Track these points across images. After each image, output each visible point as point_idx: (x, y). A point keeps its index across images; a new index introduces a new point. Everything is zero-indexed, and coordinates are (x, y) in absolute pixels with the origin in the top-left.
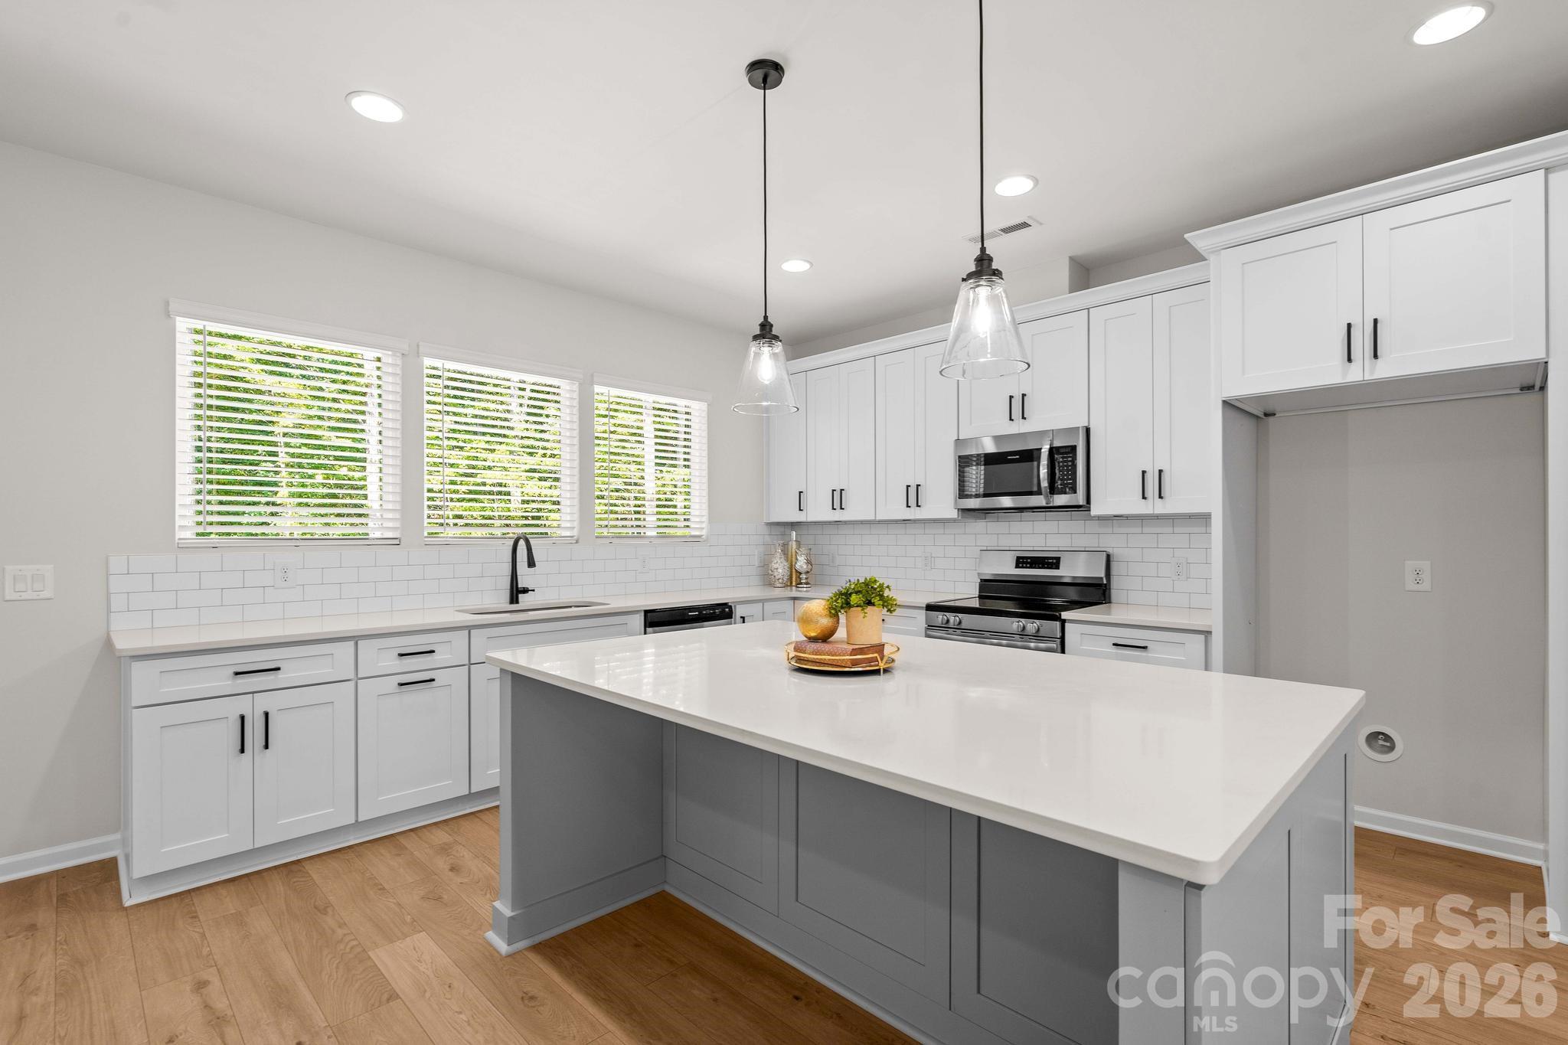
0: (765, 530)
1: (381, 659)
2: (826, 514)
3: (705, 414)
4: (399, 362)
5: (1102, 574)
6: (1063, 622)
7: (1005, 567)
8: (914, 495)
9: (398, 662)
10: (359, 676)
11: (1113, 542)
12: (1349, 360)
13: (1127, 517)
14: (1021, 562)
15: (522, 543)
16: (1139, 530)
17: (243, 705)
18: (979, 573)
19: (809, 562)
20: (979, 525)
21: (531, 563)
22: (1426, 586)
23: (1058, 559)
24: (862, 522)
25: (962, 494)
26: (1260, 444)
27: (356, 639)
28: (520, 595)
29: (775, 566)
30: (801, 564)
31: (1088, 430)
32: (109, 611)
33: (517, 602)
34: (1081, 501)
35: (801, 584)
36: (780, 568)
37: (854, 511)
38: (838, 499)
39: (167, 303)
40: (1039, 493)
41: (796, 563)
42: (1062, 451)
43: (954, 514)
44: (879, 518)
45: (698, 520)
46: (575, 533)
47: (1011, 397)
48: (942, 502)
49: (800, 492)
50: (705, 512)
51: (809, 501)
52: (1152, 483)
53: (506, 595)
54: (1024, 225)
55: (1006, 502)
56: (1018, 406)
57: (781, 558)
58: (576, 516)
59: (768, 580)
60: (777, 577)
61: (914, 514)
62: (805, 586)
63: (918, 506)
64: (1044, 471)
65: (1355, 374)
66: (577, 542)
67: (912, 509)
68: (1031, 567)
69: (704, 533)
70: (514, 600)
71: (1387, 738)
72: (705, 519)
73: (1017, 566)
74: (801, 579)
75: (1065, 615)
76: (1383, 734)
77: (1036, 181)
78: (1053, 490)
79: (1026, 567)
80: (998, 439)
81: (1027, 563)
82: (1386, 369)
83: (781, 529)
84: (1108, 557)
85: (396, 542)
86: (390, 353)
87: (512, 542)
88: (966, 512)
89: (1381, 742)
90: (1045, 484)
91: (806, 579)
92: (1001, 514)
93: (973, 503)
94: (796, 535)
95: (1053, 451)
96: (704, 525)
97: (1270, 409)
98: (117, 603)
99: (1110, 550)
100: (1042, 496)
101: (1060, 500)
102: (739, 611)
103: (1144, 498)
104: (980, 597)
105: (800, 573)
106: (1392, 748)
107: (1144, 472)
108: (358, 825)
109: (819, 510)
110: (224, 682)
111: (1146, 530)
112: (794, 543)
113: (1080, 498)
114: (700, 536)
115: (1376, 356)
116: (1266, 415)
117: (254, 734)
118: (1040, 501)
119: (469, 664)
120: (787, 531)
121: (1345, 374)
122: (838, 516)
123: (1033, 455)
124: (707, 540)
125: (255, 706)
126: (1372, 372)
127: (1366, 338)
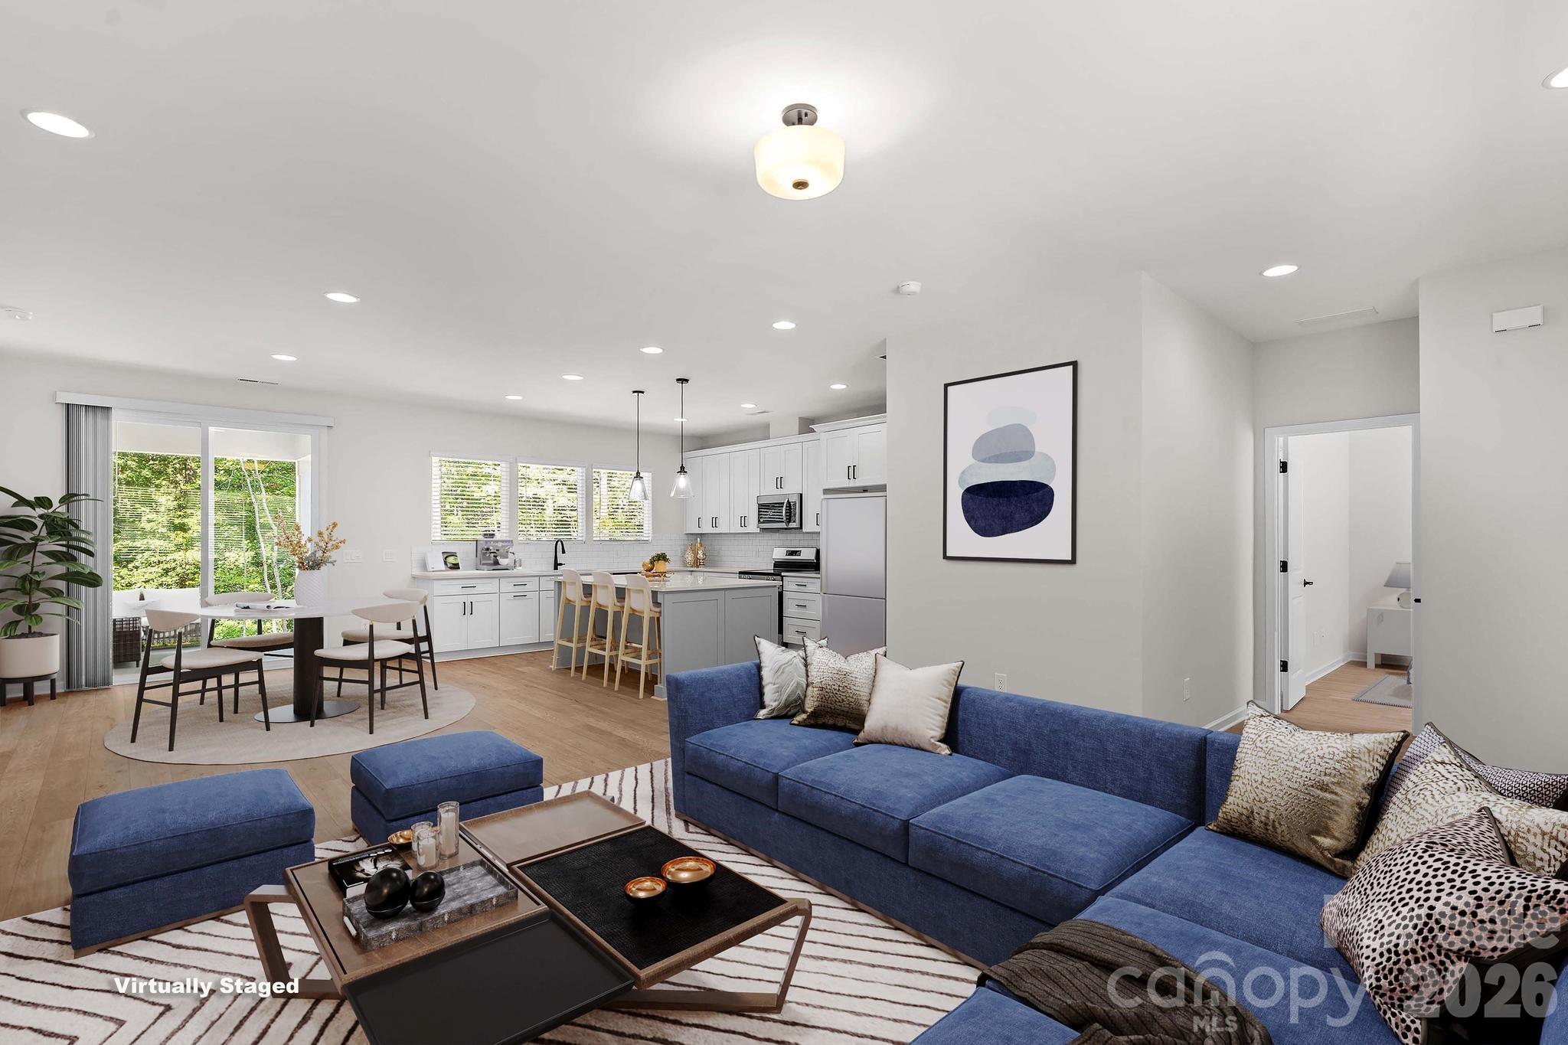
1: (507, 586)
2: (710, 530)
3: (651, 479)
4: (508, 466)
5: (814, 558)
6: (783, 577)
7: (782, 556)
8: (743, 521)
9: (513, 588)
10: (500, 592)
11: (818, 543)
15: (559, 543)
17: (464, 599)
18: (773, 559)
19: (704, 554)
20: (768, 536)
21: (564, 552)
23: (799, 552)
24: (724, 534)
25: (761, 521)
27: (499, 578)
28: (559, 567)
29: (687, 556)
30: (700, 555)
31: (802, 495)
32: (412, 567)
33: (557, 569)
34: (800, 526)
35: (700, 565)
36: (690, 557)
37: (722, 528)
38: (715, 522)
39: (430, 452)
40: (784, 522)
41: (697, 555)
42: (792, 503)
43: (759, 530)
44: (730, 532)
45: (647, 532)
47: (778, 478)
48: (753, 526)
49: (699, 518)
50: (650, 529)
51: (703, 523)
52: (818, 518)
53: (552, 566)
55: (775, 525)
56: (779, 483)
57: (690, 552)
58: (584, 531)
59: (685, 564)
60: (687, 562)
61: (744, 530)
62: (702, 567)
63: (745, 526)
64: (784, 512)
65: (852, 483)
66: (585, 543)
67: (743, 528)
68: (790, 555)
69: (650, 539)
70: (556, 568)
72: (650, 532)
73: (786, 555)
74: (700, 563)
75: (783, 574)
78: (788, 521)
80: (772, 497)
81: (789, 553)
83: (691, 537)
84: (816, 550)
87: (555, 543)
88: (763, 529)
90: (784, 518)
91: (702, 563)
93: (765, 526)
94: (698, 540)
95: (788, 503)
96: (650, 535)
99: (817, 547)
100: (786, 524)
101: (793, 525)
103: (817, 524)
104: (774, 568)
105: (700, 560)
107: (817, 514)
108: (500, 647)
109: (707, 528)
110: (457, 590)
112: (698, 545)
113: (800, 524)
114: (648, 541)
117: (468, 609)
118: (783, 525)
119: (540, 591)
120: (696, 538)
121: (849, 483)
122: (715, 530)
123: (781, 505)
124: (651, 542)
125: (468, 599)
126: (855, 484)
127: (852, 471)
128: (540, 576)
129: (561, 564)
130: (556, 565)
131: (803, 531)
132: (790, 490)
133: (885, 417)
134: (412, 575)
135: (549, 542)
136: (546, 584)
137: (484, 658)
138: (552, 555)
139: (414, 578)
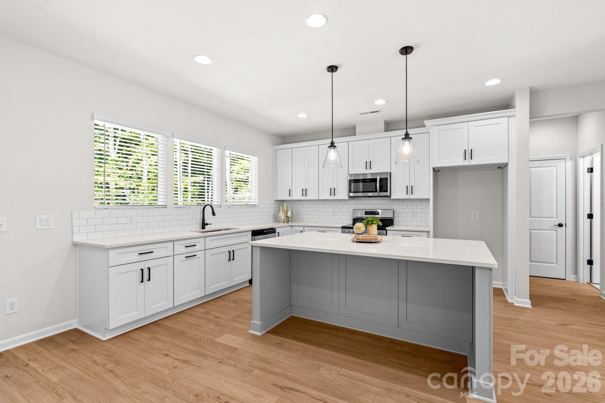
0: (274, 203)
1: (180, 248)
2: (300, 197)
3: (257, 161)
4: (165, 140)
5: (392, 217)
6: (386, 230)
7: (361, 215)
8: (333, 191)
9: (185, 249)
10: (174, 254)
11: (395, 207)
12: (465, 159)
13: (399, 199)
14: (367, 213)
16: (402, 203)
17: (142, 265)
18: (352, 216)
19: (292, 214)
20: (352, 201)
21: (214, 214)
22: (476, 218)
23: (378, 212)
25: (350, 191)
26: (436, 179)
27: (173, 241)
28: (206, 226)
29: (281, 215)
30: (289, 214)
31: (390, 173)
32: (72, 233)
33: (205, 229)
34: (389, 195)
35: (289, 221)
36: (282, 215)
37: (311, 196)
38: (305, 192)
39: (93, 115)
40: (376, 191)
41: (287, 214)
42: (383, 179)
43: (347, 198)
44: (319, 199)
45: (254, 199)
46: (219, 203)
47: (366, 162)
48: (343, 193)
49: (290, 190)
50: (257, 196)
51: (293, 192)
52: (409, 189)
54: (378, 112)
56: (369, 165)
57: (282, 212)
58: (220, 197)
60: (282, 219)
61: (333, 197)
62: (291, 222)
63: (334, 195)
64: (378, 185)
65: (466, 163)
66: (220, 206)
67: (332, 196)
69: (257, 204)
70: (203, 228)
72: (258, 199)
73: (365, 214)
74: (289, 220)
77: (387, 101)
78: (380, 191)
79: (369, 215)
80: (362, 175)
82: (473, 162)
83: (279, 202)
85: (165, 207)
86: (161, 136)
87: (203, 207)
88: (350, 197)
90: (378, 189)
91: (291, 219)
92: (359, 198)
93: (352, 194)
94: (286, 204)
95: (381, 180)
96: (257, 201)
97: (439, 169)
98: (75, 230)
99: (394, 209)
101: (382, 194)
102: (277, 231)
103: (407, 194)
104: (353, 224)
105: (289, 218)
107: (407, 186)
108: (173, 308)
109: (297, 195)
110: (135, 257)
111: (404, 203)
112: (285, 207)
113: (388, 194)
114: (255, 205)
115: (471, 159)
116: (438, 171)
117: (145, 276)
118: (376, 194)
119: (205, 250)
120: (281, 203)
121: (464, 163)
122: (304, 198)
123: (375, 180)
124: (258, 206)
125: (145, 266)
126: (470, 163)
127: (469, 154)
128: (205, 237)
129: (207, 224)
130: (204, 225)
131: (392, 198)
132: (379, 168)
133: (515, 111)
134: (73, 242)
135: (198, 206)
136: (211, 243)
137: (160, 322)
138: (199, 217)
139: (75, 245)
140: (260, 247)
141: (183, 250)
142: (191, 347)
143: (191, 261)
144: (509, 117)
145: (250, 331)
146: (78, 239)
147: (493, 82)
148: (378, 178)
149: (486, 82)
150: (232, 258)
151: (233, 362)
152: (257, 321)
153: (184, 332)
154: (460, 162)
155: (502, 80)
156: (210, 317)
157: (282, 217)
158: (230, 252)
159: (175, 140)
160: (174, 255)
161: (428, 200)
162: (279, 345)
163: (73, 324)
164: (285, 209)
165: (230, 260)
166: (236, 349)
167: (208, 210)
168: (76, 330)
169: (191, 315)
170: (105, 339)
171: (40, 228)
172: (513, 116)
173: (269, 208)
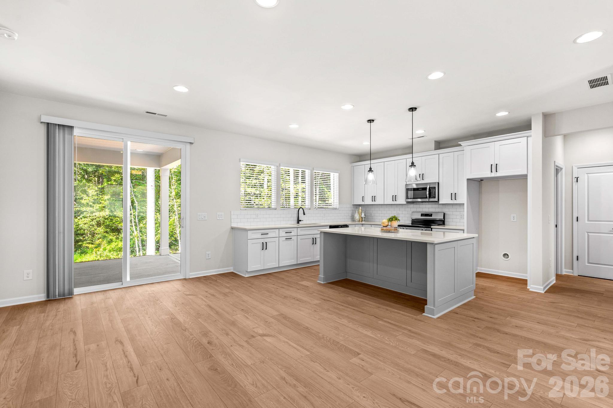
0: (352, 206)
1: (283, 233)
2: (371, 202)
3: (338, 176)
4: (276, 168)
5: (442, 218)
7: (418, 216)
8: (394, 198)
11: (446, 210)
12: (492, 172)
13: (449, 204)
14: (422, 215)
15: (301, 209)
16: (452, 207)
17: (262, 241)
18: (411, 218)
19: (365, 215)
20: (412, 206)
21: (304, 214)
22: (515, 220)
23: (432, 214)
24: (379, 205)
25: (407, 198)
26: (480, 187)
27: (279, 229)
29: (356, 216)
30: (363, 215)
31: (439, 183)
32: (231, 222)
37: (378, 201)
38: (374, 198)
39: (240, 159)
40: (426, 198)
41: (361, 215)
42: (432, 188)
43: (405, 203)
44: (385, 204)
46: (309, 207)
47: (420, 174)
48: (402, 200)
49: (363, 196)
50: (338, 202)
51: (365, 199)
52: (454, 196)
53: (296, 221)
54: (423, 136)
55: (419, 200)
56: (422, 176)
57: (358, 214)
58: (309, 203)
60: (356, 219)
61: (395, 203)
63: (396, 201)
64: (428, 193)
65: (494, 175)
66: (309, 209)
67: (394, 201)
68: (425, 216)
69: (337, 207)
70: (298, 223)
71: (507, 255)
72: (338, 204)
73: (421, 216)
74: (363, 219)
75: (432, 227)
76: (507, 254)
77: (425, 131)
78: (430, 197)
80: (417, 184)
81: (424, 215)
82: (499, 174)
83: (356, 206)
84: (444, 214)
85: (275, 209)
86: (274, 166)
87: (298, 209)
88: (408, 202)
89: (506, 256)
90: (428, 196)
92: (418, 203)
93: (409, 200)
94: (361, 208)
95: (430, 188)
96: (337, 205)
97: (482, 179)
98: (232, 220)
99: (445, 212)
100: (427, 199)
101: (431, 200)
102: (349, 226)
103: (452, 200)
104: (412, 224)
105: (363, 218)
106: (508, 257)
107: (452, 194)
108: (279, 267)
109: (368, 201)
110: (259, 236)
111: (454, 207)
113: (436, 199)
114: (336, 208)
115: (496, 171)
116: (481, 180)
117: (264, 246)
118: (427, 200)
119: (297, 236)
120: (358, 207)
121: (491, 174)
122: (373, 203)
123: (425, 189)
124: (338, 209)
125: (264, 241)
126: (496, 175)
127: (494, 167)
128: (297, 228)
129: (301, 221)
130: (299, 221)
131: (440, 203)
132: (429, 179)
133: (531, 132)
134: (231, 227)
135: (295, 209)
136: (300, 232)
137: (272, 274)
138: (296, 216)
139: (232, 228)
140: (324, 232)
141: (284, 234)
142: (285, 283)
143: (289, 242)
144: (527, 137)
145: (318, 281)
146: (234, 225)
147: (502, 114)
148: (428, 187)
149: (497, 114)
150: (314, 243)
151: (305, 290)
152: (321, 276)
153: (283, 278)
154: (486, 174)
155: (509, 113)
156: (298, 274)
157: (357, 217)
158: (313, 238)
159: (281, 167)
160: (279, 237)
161: (464, 204)
162: (331, 288)
163: (230, 269)
164: (361, 211)
165: (313, 244)
166: (308, 286)
167: (301, 211)
168: (232, 272)
169: (288, 273)
170: (246, 276)
171: (219, 219)
172: (531, 136)
173: (347, 210)
